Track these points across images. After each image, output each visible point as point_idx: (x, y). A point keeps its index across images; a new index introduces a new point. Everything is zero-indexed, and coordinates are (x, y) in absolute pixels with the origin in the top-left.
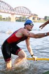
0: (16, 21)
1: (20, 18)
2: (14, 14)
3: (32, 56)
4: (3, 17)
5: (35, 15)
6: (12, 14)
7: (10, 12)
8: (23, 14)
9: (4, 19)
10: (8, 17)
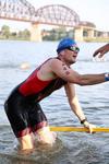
0: (44, 39)
1: (54, 31)
2: (37, 23)
3: (82, 122)
4: (12, 31)
5: (89, 24)
6: (34, 23)
7: (28, 17)
8: (60, 22)
9: (15, 34)
10: (23, 30)
